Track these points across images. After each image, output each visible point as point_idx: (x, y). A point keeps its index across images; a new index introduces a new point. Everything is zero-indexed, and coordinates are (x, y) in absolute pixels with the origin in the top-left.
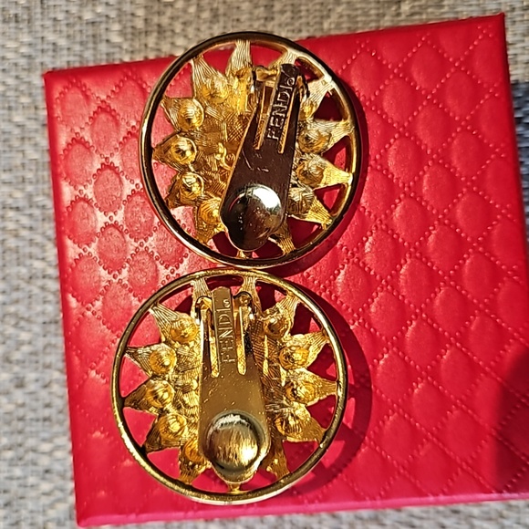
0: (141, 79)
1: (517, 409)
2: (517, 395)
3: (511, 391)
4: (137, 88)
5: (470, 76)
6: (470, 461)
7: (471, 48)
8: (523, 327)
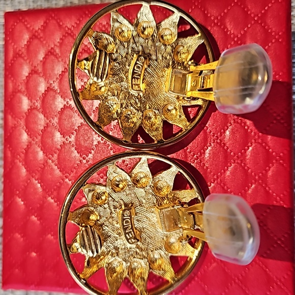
0: (59, 19)
1: (274, 247)
2: (275, 238)
3: (272, 235)
4: (57, 25)
5: (264, 27)
6: (241, 278)
7: (266, 8)
8: (283, 194)
